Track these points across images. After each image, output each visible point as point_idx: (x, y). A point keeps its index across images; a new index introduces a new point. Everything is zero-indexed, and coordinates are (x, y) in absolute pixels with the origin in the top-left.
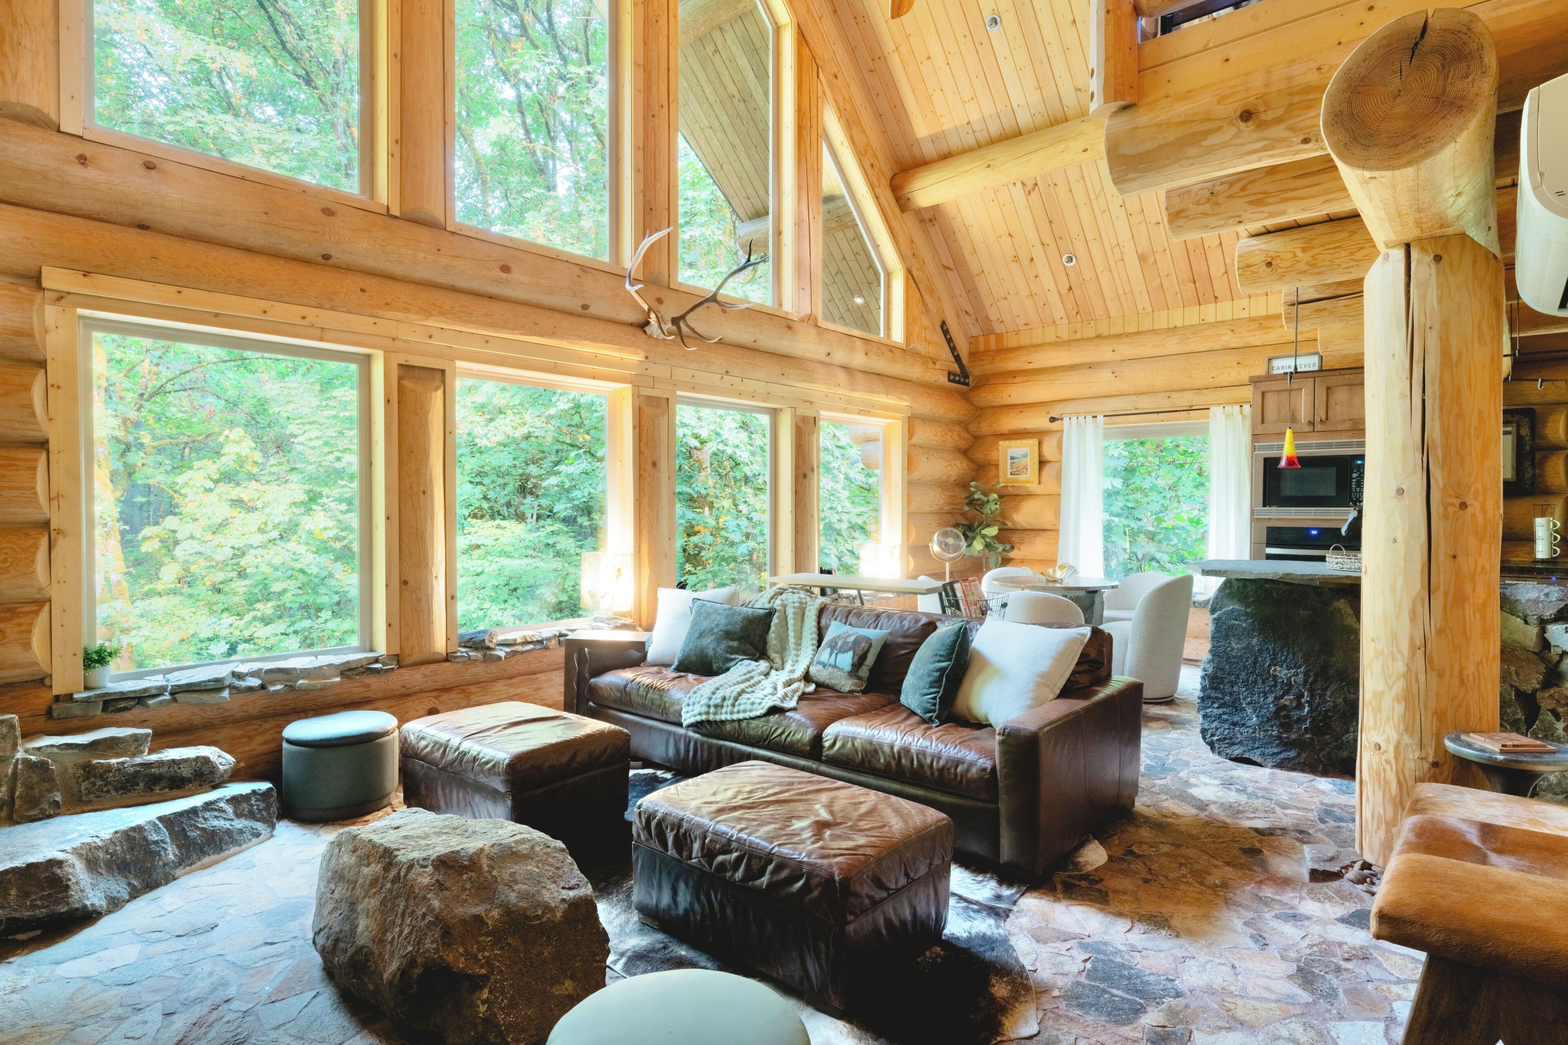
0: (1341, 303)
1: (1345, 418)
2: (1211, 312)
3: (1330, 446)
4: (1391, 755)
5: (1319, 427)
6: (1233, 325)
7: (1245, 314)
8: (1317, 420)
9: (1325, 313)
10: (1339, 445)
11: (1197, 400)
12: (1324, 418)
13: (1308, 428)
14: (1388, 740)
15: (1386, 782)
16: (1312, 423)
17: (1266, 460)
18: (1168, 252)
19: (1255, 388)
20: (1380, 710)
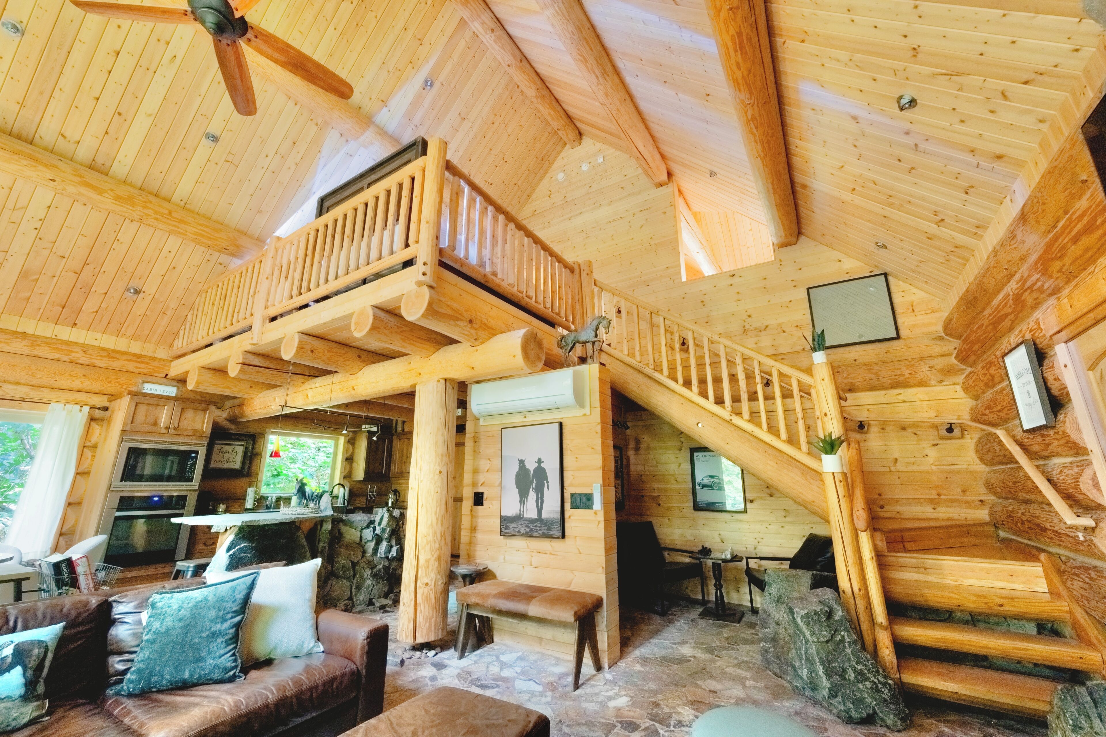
0: (270, 372)
1: (189, 428)
2: (65, 333)
3: (178, 443)
4: (433, 587)
5: (172, 431)
6: (85, 348)
7: (96, 343)
8: (172, 426)
9: (261, 374)
10: (184, 444)
11: (34, 394)
12: (176, 426)
13: (164, 431)
14: (431, 580)
15: (430, 599)
16: (168, 428)
17: (130, 448)
18: (56, 279)
19: (132, 399)
20: (428, 567)
